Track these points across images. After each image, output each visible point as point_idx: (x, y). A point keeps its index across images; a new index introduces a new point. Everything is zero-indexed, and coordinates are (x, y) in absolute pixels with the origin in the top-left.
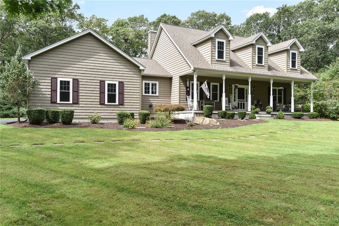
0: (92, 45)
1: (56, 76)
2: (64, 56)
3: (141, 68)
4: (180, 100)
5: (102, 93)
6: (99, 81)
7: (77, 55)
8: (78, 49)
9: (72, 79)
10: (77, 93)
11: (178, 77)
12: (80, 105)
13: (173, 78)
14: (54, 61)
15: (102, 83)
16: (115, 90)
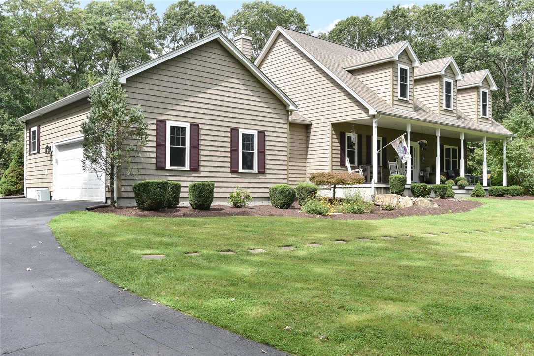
1: (164, 117)
2: (176, 80)
3: (292, 107)
4: (333, 165)
5: (234, 151)
6: (229, 130)
8: (198, 68)
9: (189, 124)
10: (197, 150)
11: (329, 124)
12: (202, 174)
13: (312, 126)
14: (162, 89)
15: (234, 133)
16: (253, 145)
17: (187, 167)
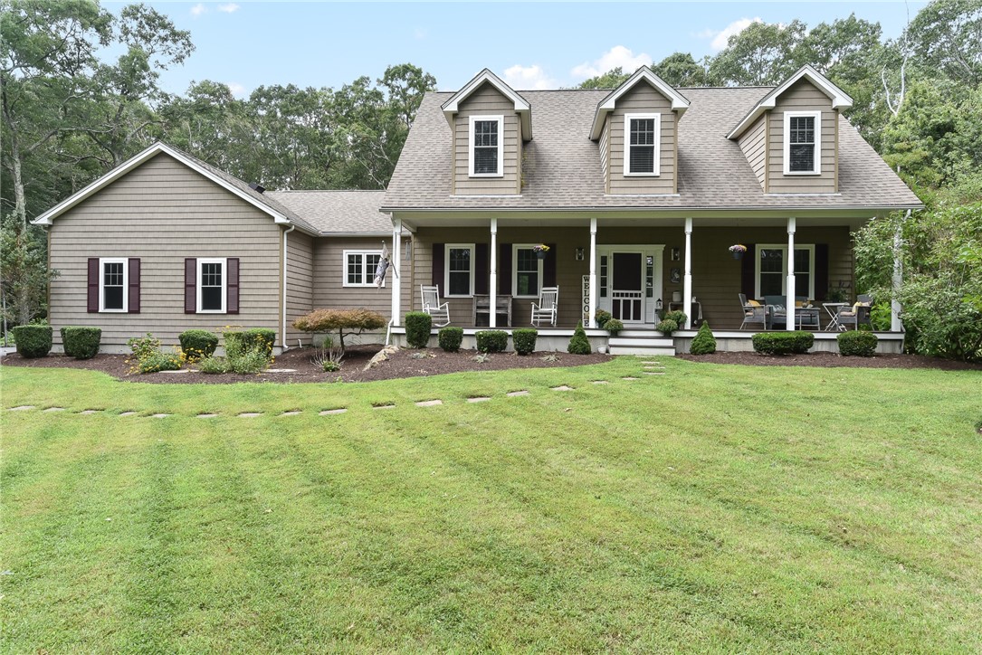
0: (170, 178)
1: (97, 254)
3: (278, 220)
4: (415, 297)
5: (189, 287)
6: (183, 260)
7: (138, 204)
8: (140, 191)
9: (127, 259)
10: (137, 288)
12: (142, 316)
15: (190, 263)
16: (219, 278)
17: (125, 309)
